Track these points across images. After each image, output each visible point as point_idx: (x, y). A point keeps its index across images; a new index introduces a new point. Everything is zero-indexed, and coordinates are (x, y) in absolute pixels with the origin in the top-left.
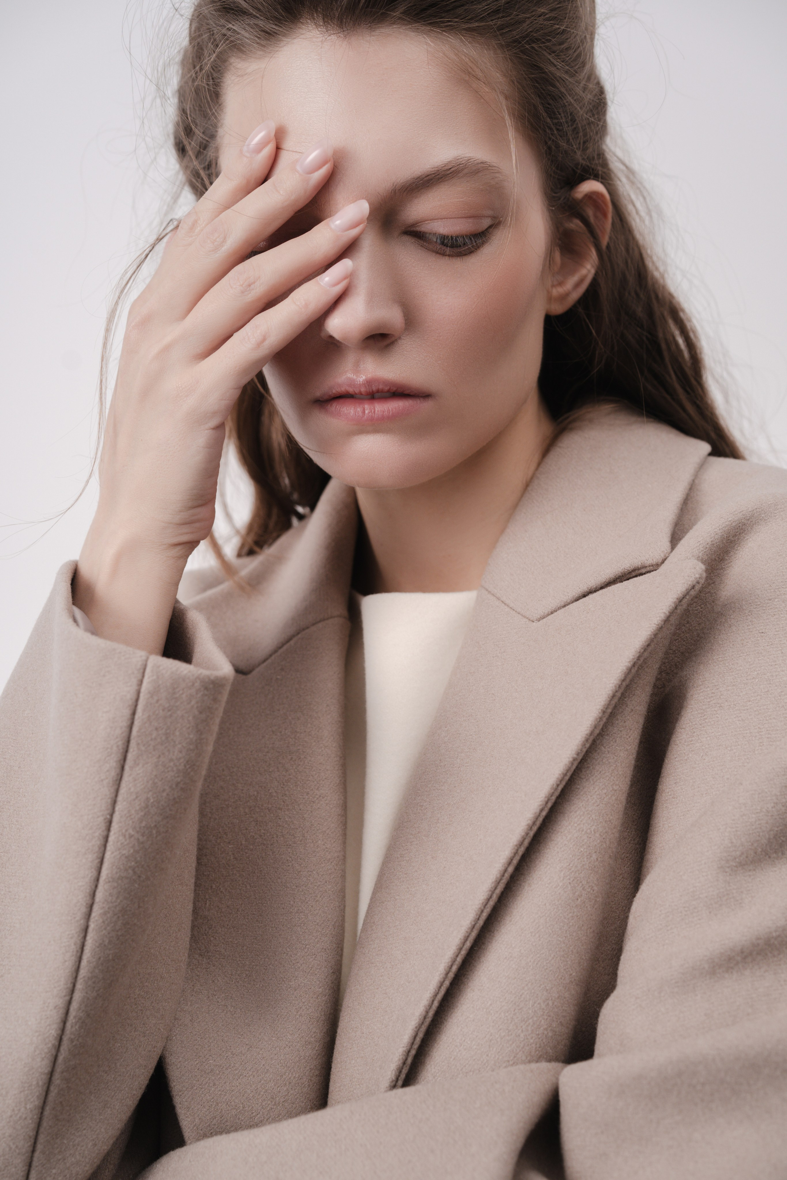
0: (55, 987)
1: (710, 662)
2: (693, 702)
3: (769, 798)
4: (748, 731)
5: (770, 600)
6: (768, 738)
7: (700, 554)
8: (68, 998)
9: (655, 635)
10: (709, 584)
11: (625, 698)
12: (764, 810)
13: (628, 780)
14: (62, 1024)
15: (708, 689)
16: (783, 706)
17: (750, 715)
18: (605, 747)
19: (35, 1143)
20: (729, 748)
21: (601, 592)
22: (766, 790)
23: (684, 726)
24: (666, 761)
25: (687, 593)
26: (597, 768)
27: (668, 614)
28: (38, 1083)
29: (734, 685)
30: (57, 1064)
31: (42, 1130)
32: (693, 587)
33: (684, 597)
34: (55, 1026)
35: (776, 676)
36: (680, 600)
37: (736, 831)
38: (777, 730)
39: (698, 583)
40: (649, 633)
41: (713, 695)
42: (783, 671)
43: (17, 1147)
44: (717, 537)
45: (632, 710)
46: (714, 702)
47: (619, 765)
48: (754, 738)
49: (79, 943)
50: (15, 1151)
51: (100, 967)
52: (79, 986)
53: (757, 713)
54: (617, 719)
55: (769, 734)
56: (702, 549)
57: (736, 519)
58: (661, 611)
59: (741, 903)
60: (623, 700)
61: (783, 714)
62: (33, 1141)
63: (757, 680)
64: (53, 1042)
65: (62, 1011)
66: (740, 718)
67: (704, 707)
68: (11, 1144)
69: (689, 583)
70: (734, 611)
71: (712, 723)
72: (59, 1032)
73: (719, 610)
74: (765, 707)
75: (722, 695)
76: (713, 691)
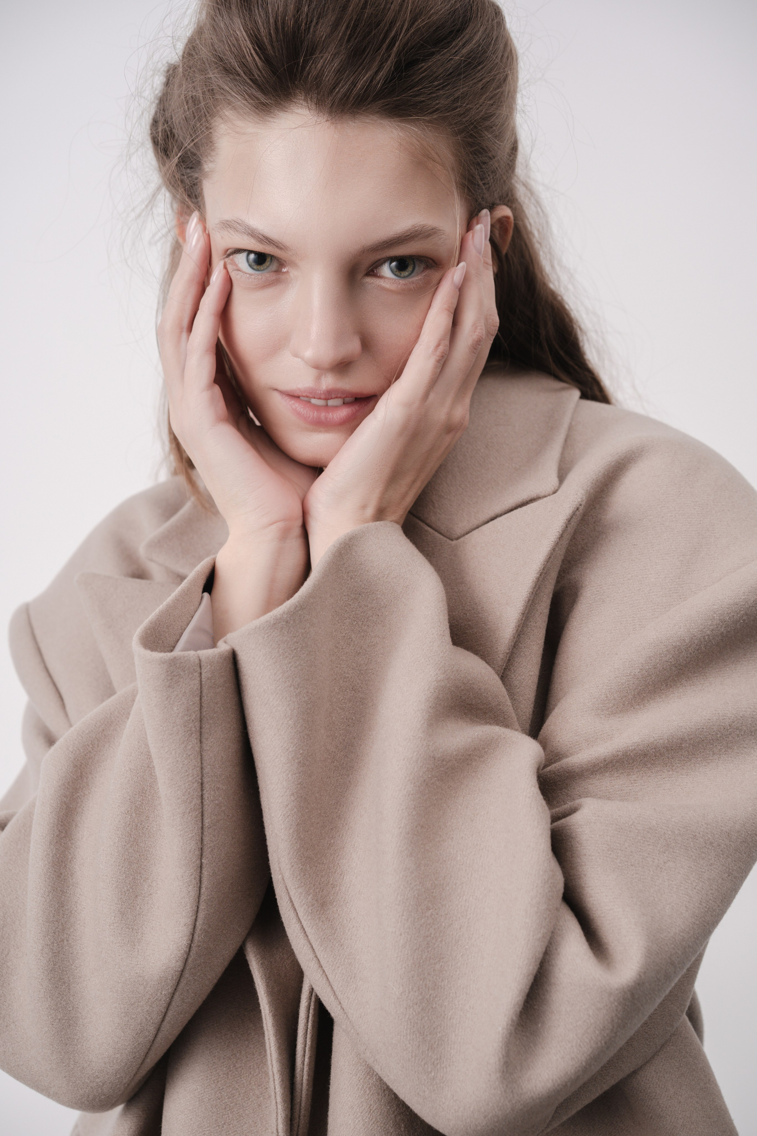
0: (183, 911)
1: (595, 567)
2: (582, 598)
3: (636, 665)
4: (625, 620)
5: (640, 520)
6: (640, 625)
7: (588, 489)
8: (194, 917)
9: (554, 549)
10: (592, 509)
11: (536, 604)
12: (632, 674)
13: (540, 665)
14: (191, 936)
15: (594, 588)
16: (651, 601)
17: (626, 607)
18: (521, 644)
19: (165, 1016)
20: (610, 632)
21: (506, 516)
22: (635, 659)
23: (575, 616)
24: (561, 642)
25: (574, 514)
26: (516, 660)
27: (561, 532)
28: (172, 977)
29: (613, 585)
30: (187, 963)
31: (171, 1007)
32: (578, 509)
33: (572, 517)
34: (185, 938)
35: (646, 578)
36: (569, 520)
37: (611, 689)
38: (647, 619)
39: (581, 505)
40: (549, 549)
41: (597, 593)
42: (651, 574)
43: (151, 1019)
44: (600, 474)
45: (541, 613)
46: (598, 598)
47: (533, 656)
48: (629, 625)
49: (198, 877)
50: (150, 1021)
51: (215, 890)
52: (202, 907)
53: (631, 606)
54: (530, 622)
55: (640, 622)
56: (589, 484)
57: (614, 459)
58: (556, 531)
59: (611, 737)
60: (534, 606)
61: (651, 607)
62: (163, 1014)
63: (631, 581)
64: (185, 949)
65: (191, 927)
66: (618, 610)
67: (590, 602)
68: (147, 1017)
69: (574, 506)
70: (612, 530)
71: (597, 613)
72: (189, 942)
73: (601, 529)
74: (637, 601)
75: (604, 592)
76: (598, 590)
